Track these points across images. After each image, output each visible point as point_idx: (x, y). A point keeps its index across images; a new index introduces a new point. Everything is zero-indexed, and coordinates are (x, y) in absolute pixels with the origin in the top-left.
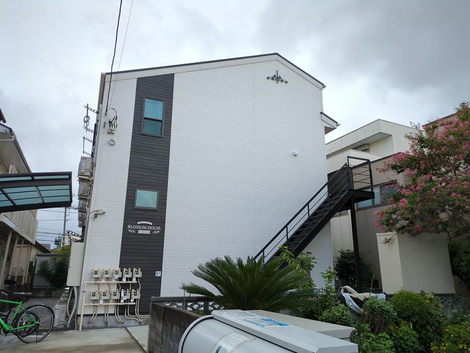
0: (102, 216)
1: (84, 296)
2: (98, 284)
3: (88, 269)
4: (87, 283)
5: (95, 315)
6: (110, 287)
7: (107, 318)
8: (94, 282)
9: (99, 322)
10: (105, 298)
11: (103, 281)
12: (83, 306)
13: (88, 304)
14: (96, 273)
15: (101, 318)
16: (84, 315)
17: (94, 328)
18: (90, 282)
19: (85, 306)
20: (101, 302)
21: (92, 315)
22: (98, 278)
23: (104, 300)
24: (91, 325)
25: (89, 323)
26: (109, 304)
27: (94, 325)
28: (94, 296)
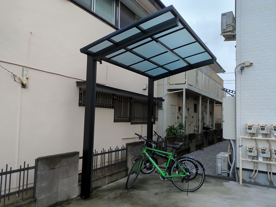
0: (250, 68)
1: (240, 151)
2: (255, 140)
3: (241, 124)
4: (242, 138)
5: (256, 171)
6: (269, 143)
7: (270, 176)
8: (250, 137)
9: (262, 179)
10: (265, 155)
11: (260, 137)
12: (241, 161)
13: (245, 159)
14: (250, 128)
15: (264, 175)
16: (243, 169)
17: (256, 184)
18: (245, 137)
19: (242, 161)
20: (260, 160)
21: (252, 171)
22: (254, 134)
23: (263, 157)
24: (253, 181)
25: (250, 178)
26: (271, 163)
27: (257, 181)
28: (251, 152)
